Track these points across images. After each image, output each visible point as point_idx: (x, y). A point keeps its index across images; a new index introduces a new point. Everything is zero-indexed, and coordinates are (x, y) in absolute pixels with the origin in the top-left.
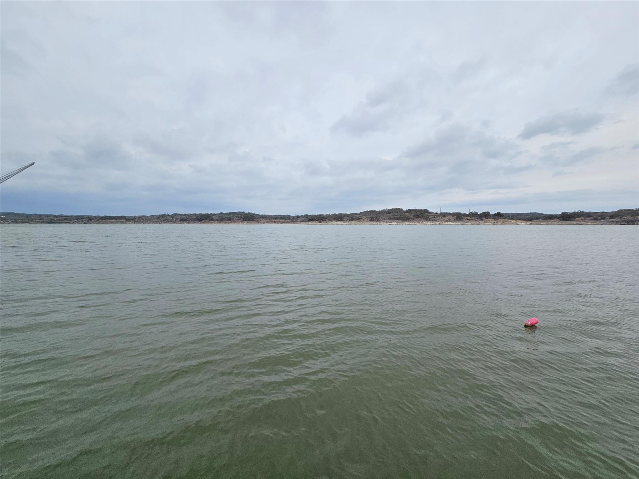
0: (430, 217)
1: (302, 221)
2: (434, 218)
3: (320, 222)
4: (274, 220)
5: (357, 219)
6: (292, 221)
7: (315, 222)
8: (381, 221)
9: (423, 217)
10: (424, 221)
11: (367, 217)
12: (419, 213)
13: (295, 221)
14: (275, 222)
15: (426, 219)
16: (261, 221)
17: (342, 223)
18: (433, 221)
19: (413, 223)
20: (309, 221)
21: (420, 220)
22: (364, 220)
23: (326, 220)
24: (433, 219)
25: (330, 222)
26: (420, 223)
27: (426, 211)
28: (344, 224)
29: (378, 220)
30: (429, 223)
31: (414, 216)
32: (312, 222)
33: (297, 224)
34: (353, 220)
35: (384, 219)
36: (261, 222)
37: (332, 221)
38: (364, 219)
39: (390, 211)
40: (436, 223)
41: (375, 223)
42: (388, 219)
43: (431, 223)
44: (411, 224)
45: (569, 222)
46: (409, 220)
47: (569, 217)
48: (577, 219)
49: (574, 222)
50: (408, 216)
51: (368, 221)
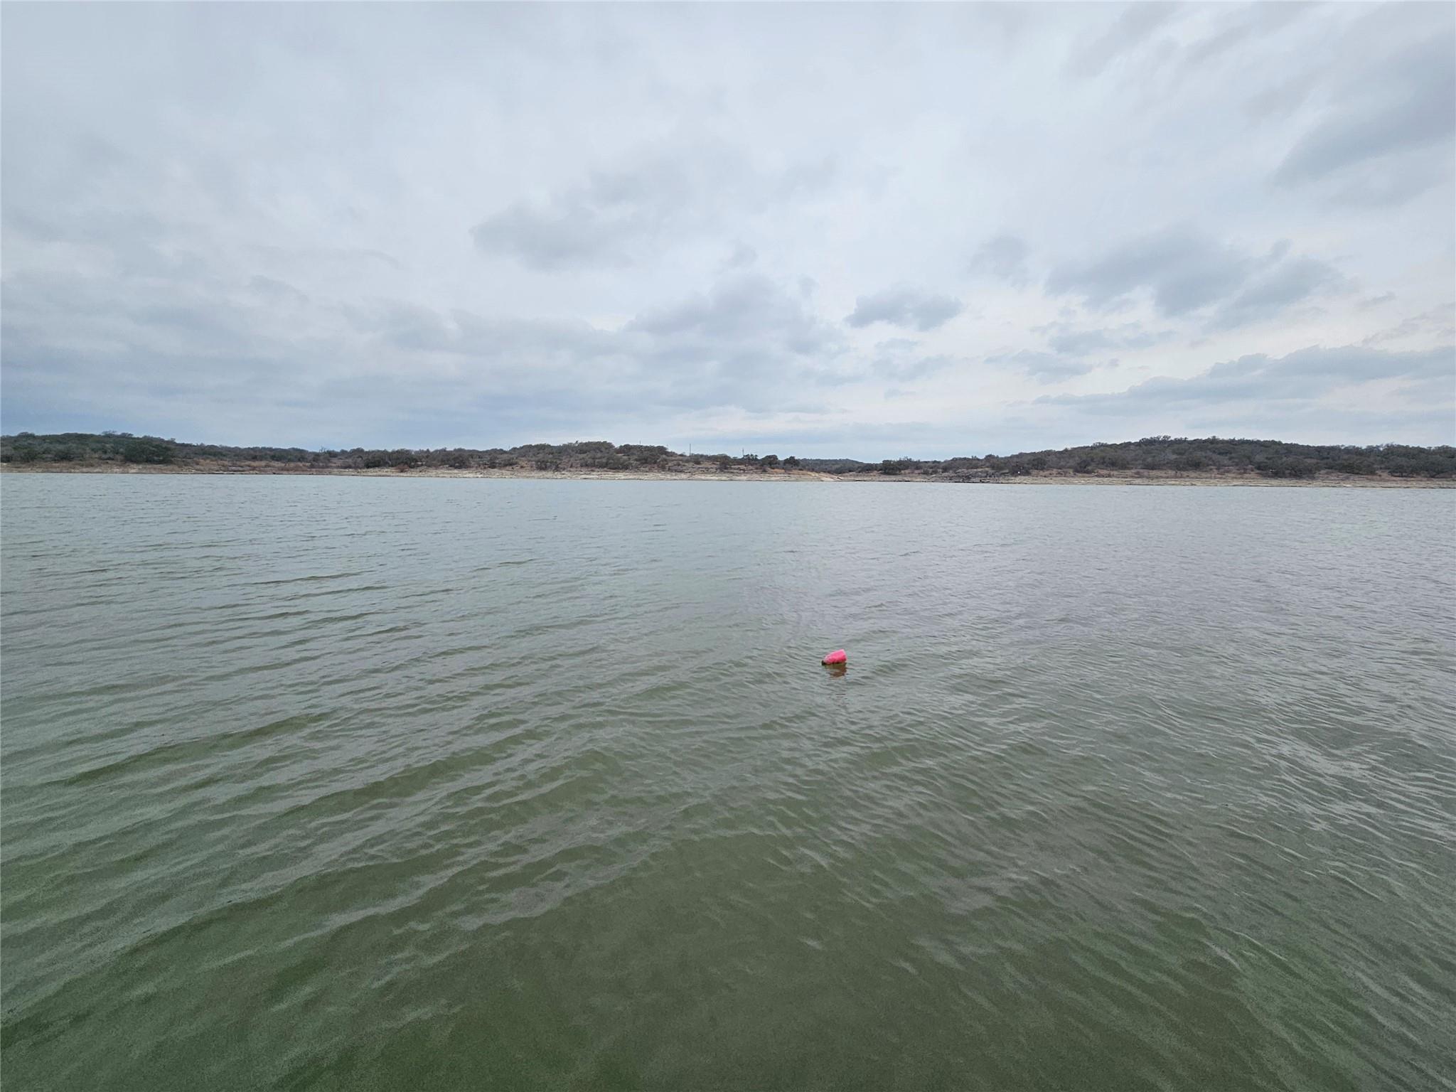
0: (670, 464)
1: (346, 468)
2: (679, 465)
4: (248, 463)
5: (505, 465)
6: (312, 466)
7: (385, 471)
8: (564, 469)
9: (655, 463)
10: (659, 472)
11: (529, 461)
12: (646, 454)
13: (323, 467)
14: (254, 468)
15: (663, 468)
16: (197, 464)
17: (465, 473)
18: (676, 471)
19: (636, 477)
20: (368, 467)
21: (650, 470)
22: (522, 467)
23: (418, 466)
24: (676, 467)
25: (433, 472)
26: (651, 475)
27: (662, 450)
28: (471, 475)
29: (557, 469)
30: (669, 477)
31: (636, 460)
32: (377, 469)
33: (330, 473)
34: (493, 467)
35: (571, 467)
36: (198, 467)
37: (437, 467)
38: (523, 464)
39: (584, 448)
40: (683, 476)
41: (549, 474)
42: (582, 466)
43: (672, 475)
44: (631, 477)
45: (893, 478)
46: (627, 469)
47: (893, 469)
48: (903, 472)
49: (899, 478)
50: (625, 461)
51: (533, 471)
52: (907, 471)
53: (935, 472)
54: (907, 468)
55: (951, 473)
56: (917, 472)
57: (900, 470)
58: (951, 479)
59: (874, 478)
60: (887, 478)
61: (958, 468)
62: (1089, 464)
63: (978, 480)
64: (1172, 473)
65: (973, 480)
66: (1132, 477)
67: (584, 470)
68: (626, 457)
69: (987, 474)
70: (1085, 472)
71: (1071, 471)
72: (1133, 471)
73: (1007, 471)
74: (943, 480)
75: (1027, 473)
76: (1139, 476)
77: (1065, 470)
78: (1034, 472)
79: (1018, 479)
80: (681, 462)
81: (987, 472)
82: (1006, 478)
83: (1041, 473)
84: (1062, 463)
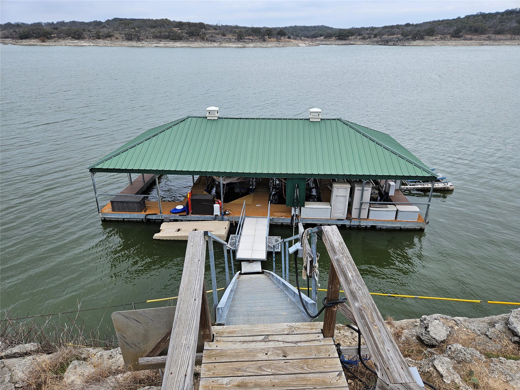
0: (207, 36)
2: (212, 36)
3: (43, 41)
5: (106, 36)
7: (33, 41)
8: (143, 40)
9: (198, 35)
10: (201, 42)
11: (121, 34)
12: (193, 29)
15: (203, 39)
17: (82, 43)
18: (211, 41)
19: (187, 45)
20: (22, 39)
21: (195, 41)
22: (117, 38)
23: (53, 38)
24: (211, 38)
26: (195, 44)
27: (202, 26)
28: (86, 44)
29: (139, 40)
30: (207, 45)
31: (186, 33)
34: (99, 38)
35: (147, 38)
37: (64, 38)
38: (117, 36)
39: (154, 24)
40: (216, 44)
41: (134, 43)
42: (153, 38)
43: (209, 44)
44: (184, 45)
45: (344, 42)
46: (181, 39)
47: (344, 36)
48: (350, 37)
49: (347, 42)
50: (179, 34)
51: (124, 41)
52: (353, 37)
53: (370, 38)
54: (352, 35)
55: (378, 39)
56: (359, 37)
57: (348, 37)
58: (378, 43)
59: (332, 42)
60: (340, 42)
61: (383, 35)
62: (460, 32)
63: (392, 43)
64: (509, 36)
65: (390, 43)
66: (484, 40)
67: (155, 41)
68: (180, 31)
69: (399, 40)
70: (456, 37)
71: (449, 37)
72: (486, 36)
73: (410, 37)
74: (373, 43)
75: (422, 38)
76: (489, 39)
77: (445, 36)
78: (427, 37)
79: (415, 43)
80: (214, 35)
81: (398, 38)
82: (409, 42)
83: (431, 38)
84: (445, 31)
